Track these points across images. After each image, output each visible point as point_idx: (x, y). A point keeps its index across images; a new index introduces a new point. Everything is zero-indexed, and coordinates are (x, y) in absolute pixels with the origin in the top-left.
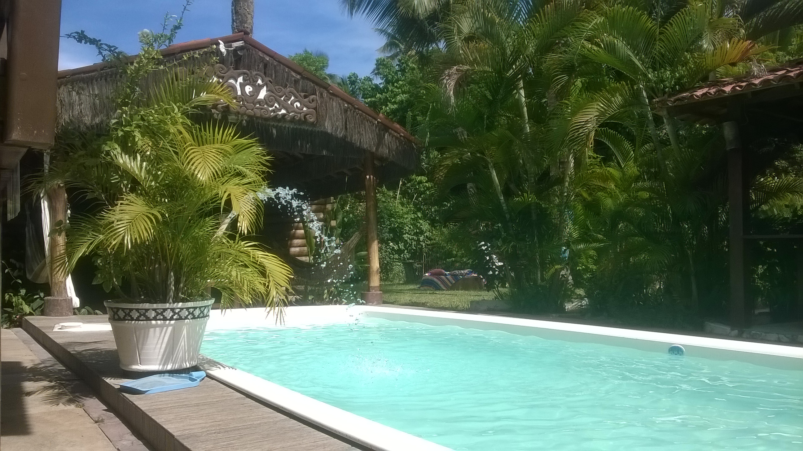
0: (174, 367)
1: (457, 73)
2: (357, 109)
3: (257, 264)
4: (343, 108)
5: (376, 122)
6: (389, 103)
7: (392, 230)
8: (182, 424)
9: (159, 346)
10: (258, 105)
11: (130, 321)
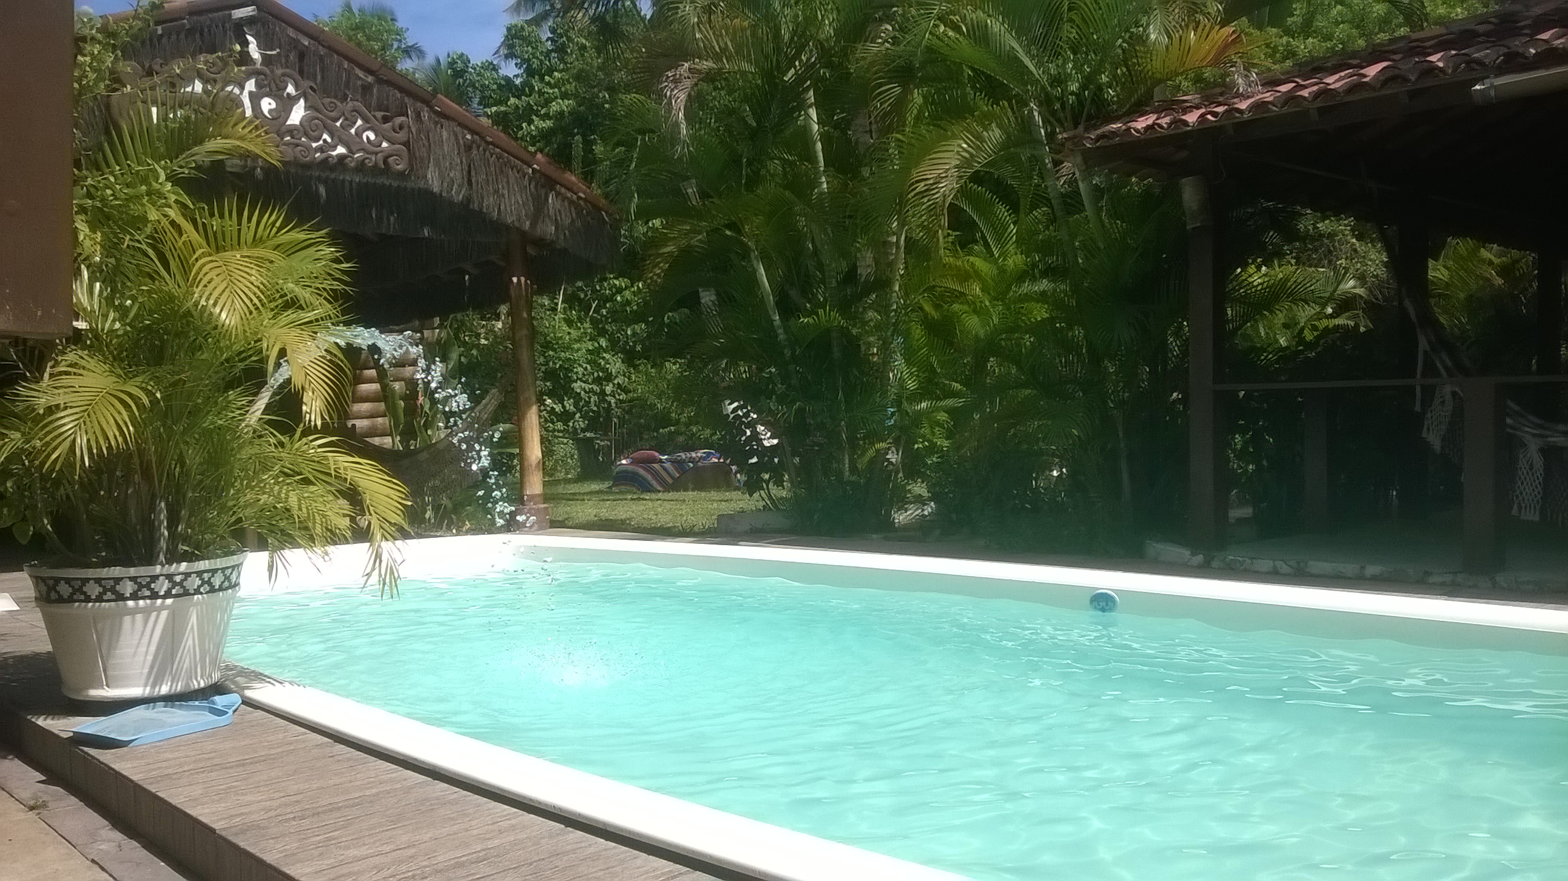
0: (174, 688)
1: (690, 75)
2: (491, 143)
3: (330, 475)
4: (461, 142)
5: (530, 171)
6: (534, 117)
7: (550, 375)
8: (223, 805)
9: (143, 649)
10: (289, 138)
11: (84, 604)
